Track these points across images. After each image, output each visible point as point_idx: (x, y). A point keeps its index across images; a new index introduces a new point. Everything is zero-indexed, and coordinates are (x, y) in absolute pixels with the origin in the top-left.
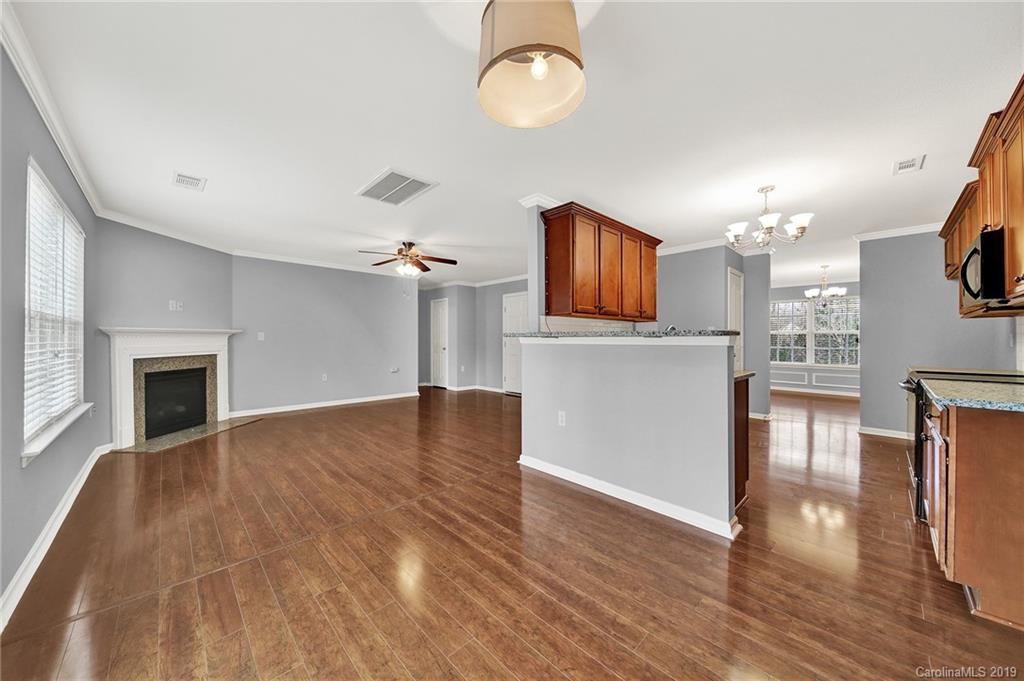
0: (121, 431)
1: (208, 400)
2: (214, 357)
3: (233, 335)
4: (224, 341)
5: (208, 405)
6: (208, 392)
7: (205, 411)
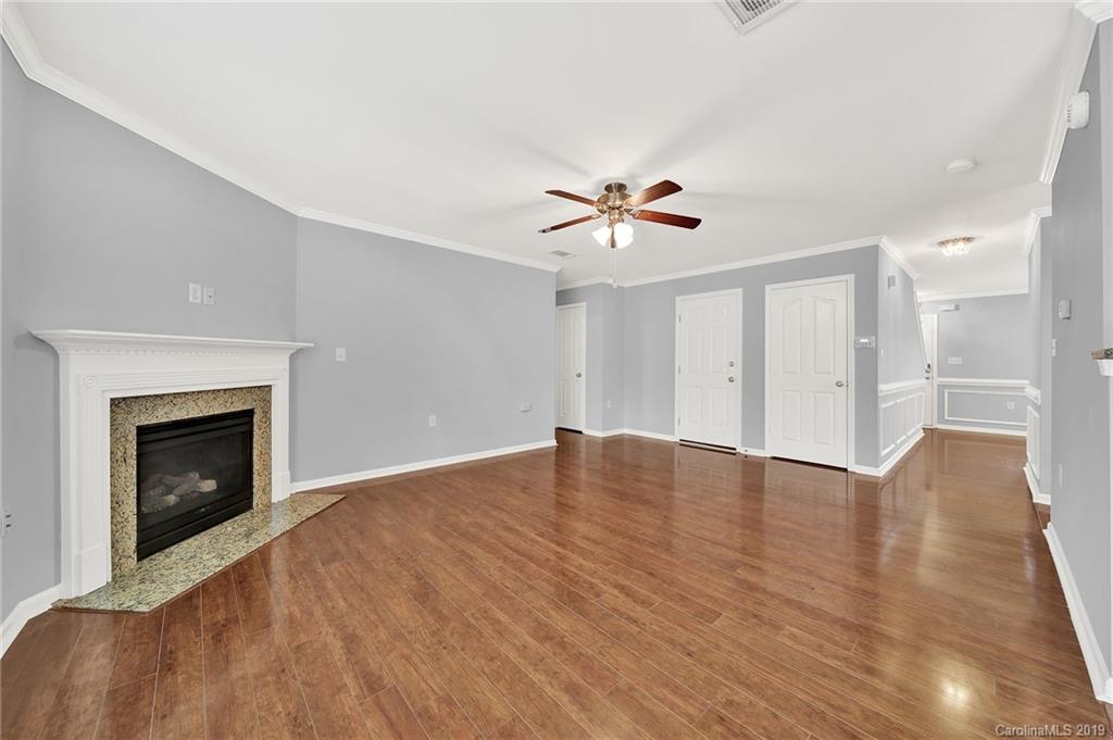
0: (79, 557)
1: (256, 467)
2: (266, 390)
3: (299, 351)
4: (282, 364)
5: (255, 476)
6: (255, 452)
7: (251, 487)
